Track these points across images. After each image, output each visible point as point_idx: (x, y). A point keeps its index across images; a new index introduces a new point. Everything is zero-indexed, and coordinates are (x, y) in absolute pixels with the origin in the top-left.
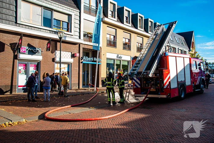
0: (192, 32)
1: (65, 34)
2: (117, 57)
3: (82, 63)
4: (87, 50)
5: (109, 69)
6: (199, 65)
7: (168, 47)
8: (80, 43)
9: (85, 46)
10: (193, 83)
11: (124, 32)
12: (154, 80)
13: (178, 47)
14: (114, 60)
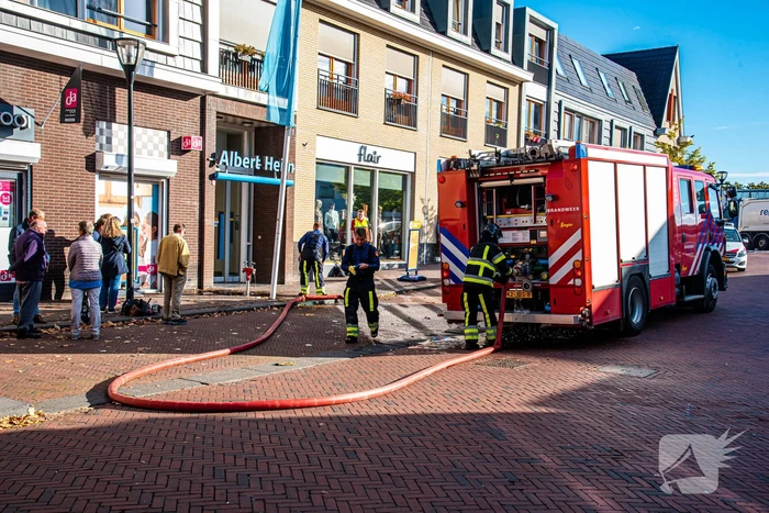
0: (674, 49)
1: (146, 49)
2: (360, 155)
3: (213, 177)
4: (234, 123)
5: (325, 209)
6: (703, 195)
7: (567, 117)
8: (205, 91)
9: (225, 104)
10: (678, 267)
11: (388, 46)
12: (528, 256)
13: (609, 118)
14: (348, 170)
